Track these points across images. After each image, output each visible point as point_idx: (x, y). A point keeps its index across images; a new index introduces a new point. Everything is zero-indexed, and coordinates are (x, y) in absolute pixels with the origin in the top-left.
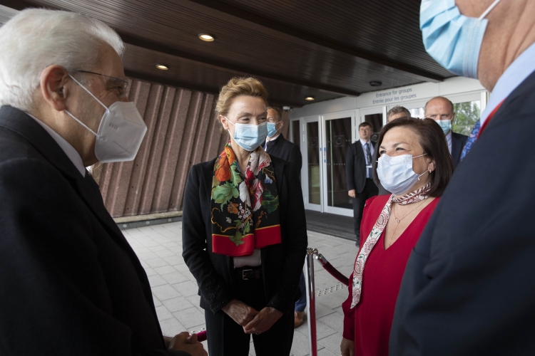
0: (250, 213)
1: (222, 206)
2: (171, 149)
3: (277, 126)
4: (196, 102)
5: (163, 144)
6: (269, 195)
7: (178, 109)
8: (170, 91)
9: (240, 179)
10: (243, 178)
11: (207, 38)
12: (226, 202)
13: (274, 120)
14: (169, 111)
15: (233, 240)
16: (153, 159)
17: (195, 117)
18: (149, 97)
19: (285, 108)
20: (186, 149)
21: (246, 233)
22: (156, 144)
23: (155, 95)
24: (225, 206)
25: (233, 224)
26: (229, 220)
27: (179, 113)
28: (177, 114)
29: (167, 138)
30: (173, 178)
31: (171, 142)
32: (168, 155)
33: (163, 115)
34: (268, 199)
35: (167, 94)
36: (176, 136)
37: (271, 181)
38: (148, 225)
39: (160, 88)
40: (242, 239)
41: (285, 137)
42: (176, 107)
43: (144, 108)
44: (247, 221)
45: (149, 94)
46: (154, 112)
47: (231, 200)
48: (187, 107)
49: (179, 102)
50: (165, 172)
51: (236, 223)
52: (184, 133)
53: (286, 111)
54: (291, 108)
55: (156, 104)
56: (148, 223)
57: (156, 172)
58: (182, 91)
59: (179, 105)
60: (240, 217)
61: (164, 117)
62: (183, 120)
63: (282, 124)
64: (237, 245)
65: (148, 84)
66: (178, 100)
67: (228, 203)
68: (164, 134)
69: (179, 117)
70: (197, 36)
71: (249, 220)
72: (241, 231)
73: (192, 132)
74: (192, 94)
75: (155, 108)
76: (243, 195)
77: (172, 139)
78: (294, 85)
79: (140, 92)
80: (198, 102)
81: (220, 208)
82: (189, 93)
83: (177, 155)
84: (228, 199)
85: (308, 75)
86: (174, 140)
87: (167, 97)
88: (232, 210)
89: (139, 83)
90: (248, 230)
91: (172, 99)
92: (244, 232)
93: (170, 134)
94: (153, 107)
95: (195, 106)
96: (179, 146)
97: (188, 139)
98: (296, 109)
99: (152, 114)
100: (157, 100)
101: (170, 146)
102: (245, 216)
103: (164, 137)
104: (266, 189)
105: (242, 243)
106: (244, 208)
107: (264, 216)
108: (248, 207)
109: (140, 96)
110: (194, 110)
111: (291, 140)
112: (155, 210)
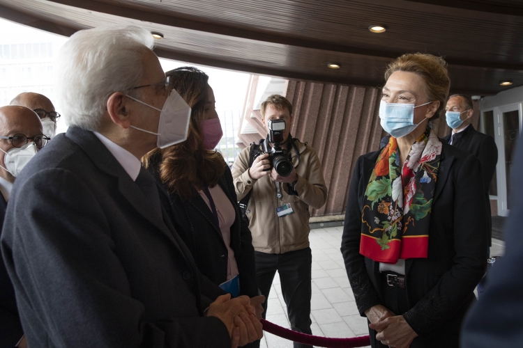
0: (399, 215)
1: (373, 204)
2: (346, 149)
3: (463, 116)
4: (370, 99)
5: (336, 145)
6: (420, 198)
7: (352, 107)
8: (343, 90)
9: (395, 175)
10: (398, 174)
11: (378, 29)
12: (377, 201)
13: (459, 109)
14: (343, 111)
15: (379, 243)
16: (327, 159)
17: (369, 115)
18: (322, 97)
19: (474, 98)
20: (361, 149)
21: (393, 238)
22: (330, 145)
23: (329, 96)
24: (376, 204)
25: (381, 225)
26: (377, 221)
27: (353, 112)
28: (350, 113)
29: (341, 138)
30: (347, 179)
31: (345, 142)
32: (342, 155)
33: (336, 115)
34: (419, 203)
35: (340, 93)
36: (350, 136)
37: (429, 180)
38: (322, 228)
39: (332, 87)
40: (389, 244)
41: (476, 128)
42: (350, 106)
43: (318, 109)
44: (395, 224)
45: (323, 94)
46: (328, 112)
47: (383, 199)
48: (361, 105)
49: (353, 101)
50: (339, 174)
51: (384, 224)
52: (358, 132)
53: (476, 100)
54: (482, 97)
55: (329, 104)
56: (322, 225)
57: (330, 174)
58: (355, 88)
59: (352, 104)
60: (389, 218)
61: (337, 117)
62: (357, 119)
63: (471, 114)
64: (383, 249)
65: (321, 85)
66: (351, 98)
67: (380, 201)
68: (338, 134)
69: (352, 116)
70: (367, 29)
71: (398, 223)
72: (388, 234)
73: (366, 131)
74: (366, 91)
75: (328, 108)
76: (395, 193)
77: (346, 139)
78: (485, 69)
79: (313, 93)
80: (372, 98)
81: (370, 206)
82: (363, 90)
83: (351, 156)
84: (381, 197)
85: (503, 55)
86: (348, 140)
87: (340, 96)
88: (382, 209)
89: (313, 85)
90: (394, 234)
91: (346, 97)
92: (391, 236)
93: (344, 134)
94: (326, 108)
95: (369, 103)
96: (353, 146)
97: (363, 138)
98: (488, 98)
99: (325, 115)
100: (330, 100)
101: (344, 146)
102: (394, 218)
103: (337, 137)
104: (420, 191)
105: (388, 247)
106: (394, 208)
107: (411, 223)
108: (398, 208)
109: (313, 97)
110: (368, 108)
111: (483, 131)
112: (329, 212)
